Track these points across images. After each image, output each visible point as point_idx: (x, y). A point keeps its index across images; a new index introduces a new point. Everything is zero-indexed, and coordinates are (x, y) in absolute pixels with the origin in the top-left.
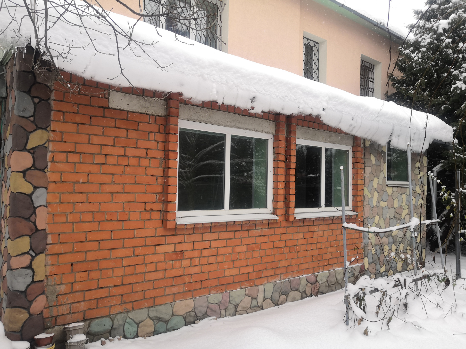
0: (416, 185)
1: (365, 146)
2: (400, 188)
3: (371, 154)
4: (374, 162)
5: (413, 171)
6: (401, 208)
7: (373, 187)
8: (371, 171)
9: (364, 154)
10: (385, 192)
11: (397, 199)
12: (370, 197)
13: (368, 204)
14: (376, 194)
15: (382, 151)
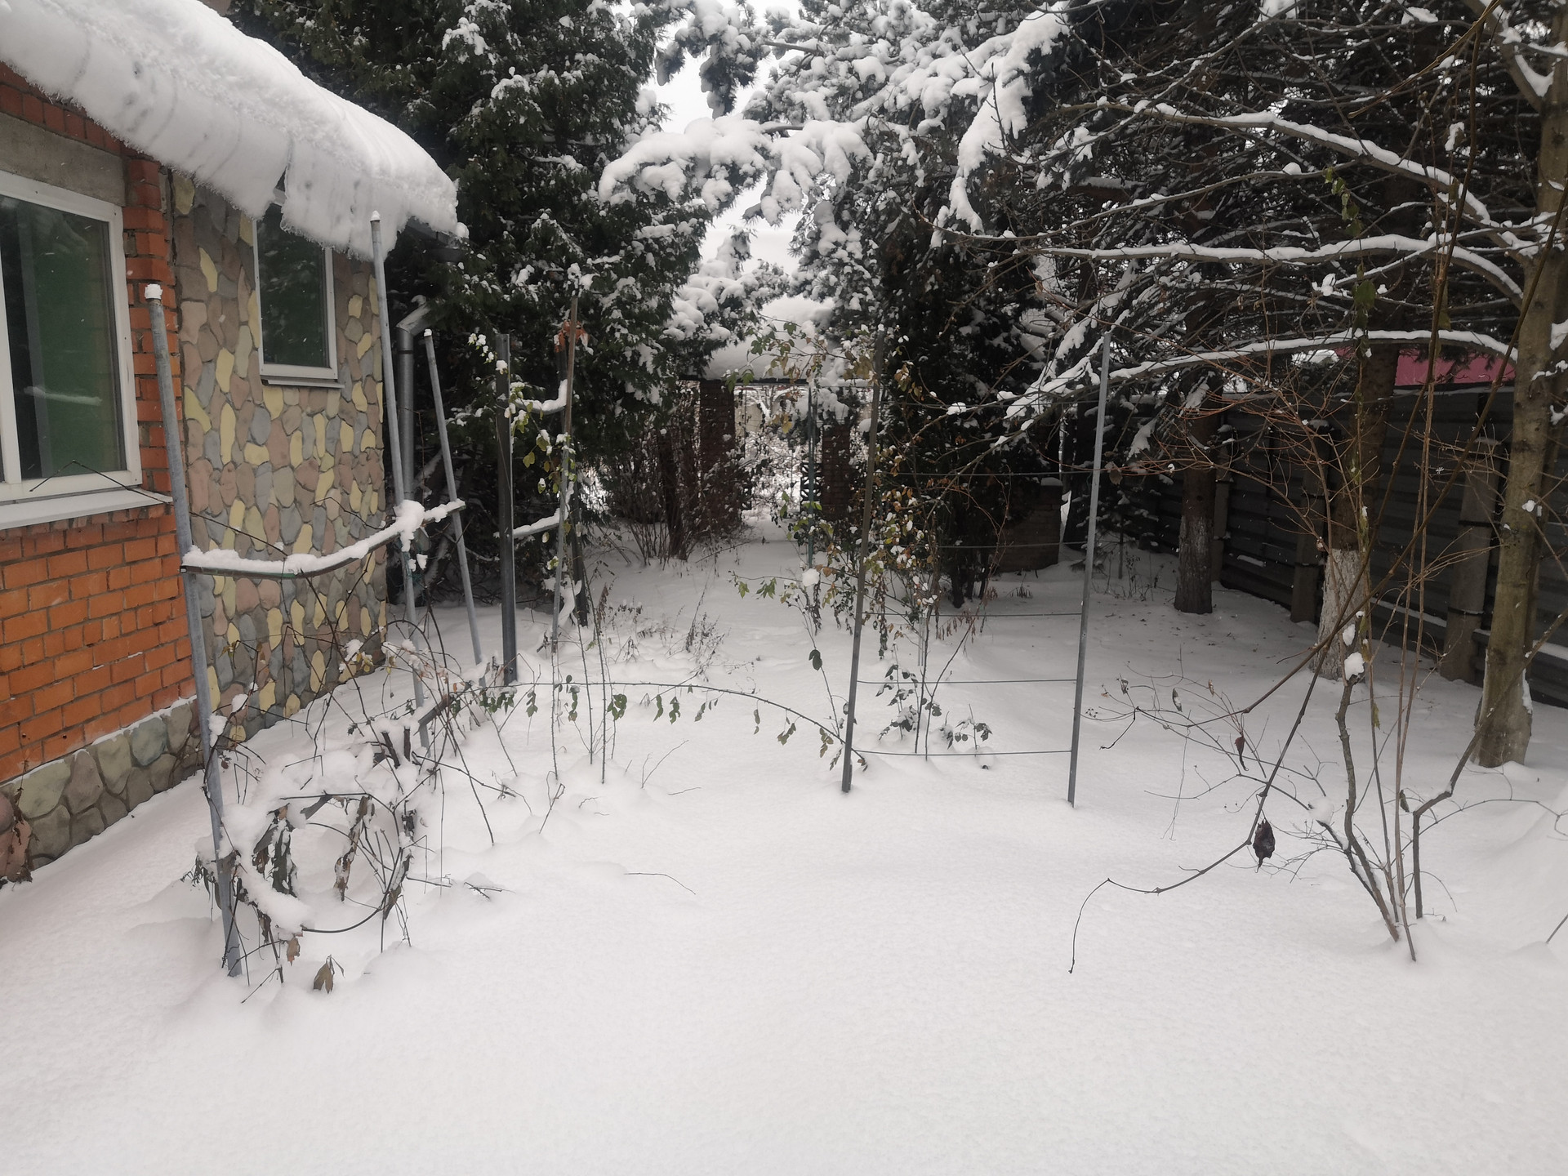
0: (354, 382)
1: (173, 211)
2: (305, 393)
3: (202, 251)
4: (213, 285)
5: (343, 330)
6: (312, 464)
7: (217, 389)
8: (204, 320)
9: (174, 245)
10: (259, 405)
11: (298, 433)
12: (207, 427)
13: (204, 457)
14: (228, 416)
15: (239, 240)
